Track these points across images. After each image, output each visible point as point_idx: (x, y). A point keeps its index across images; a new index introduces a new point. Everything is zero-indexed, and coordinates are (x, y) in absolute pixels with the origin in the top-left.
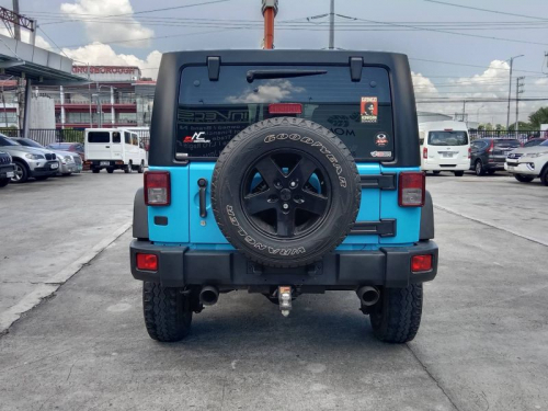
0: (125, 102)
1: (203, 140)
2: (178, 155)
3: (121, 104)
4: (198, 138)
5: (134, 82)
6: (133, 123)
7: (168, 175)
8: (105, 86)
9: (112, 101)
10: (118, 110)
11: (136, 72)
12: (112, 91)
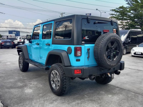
1: (87, 38)
2: (83, 42)
4: (86, 38)
7: (81, 48)
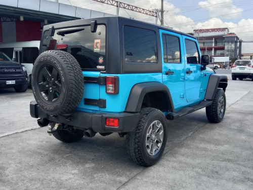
0: (220, 45)
3: (218, 46)
5: (225, 35)
6: (222, 55)
8: (210, 38)
9: (213, 45)
10: (216, 49)
11: (226, 30)
12: (214, 41)
